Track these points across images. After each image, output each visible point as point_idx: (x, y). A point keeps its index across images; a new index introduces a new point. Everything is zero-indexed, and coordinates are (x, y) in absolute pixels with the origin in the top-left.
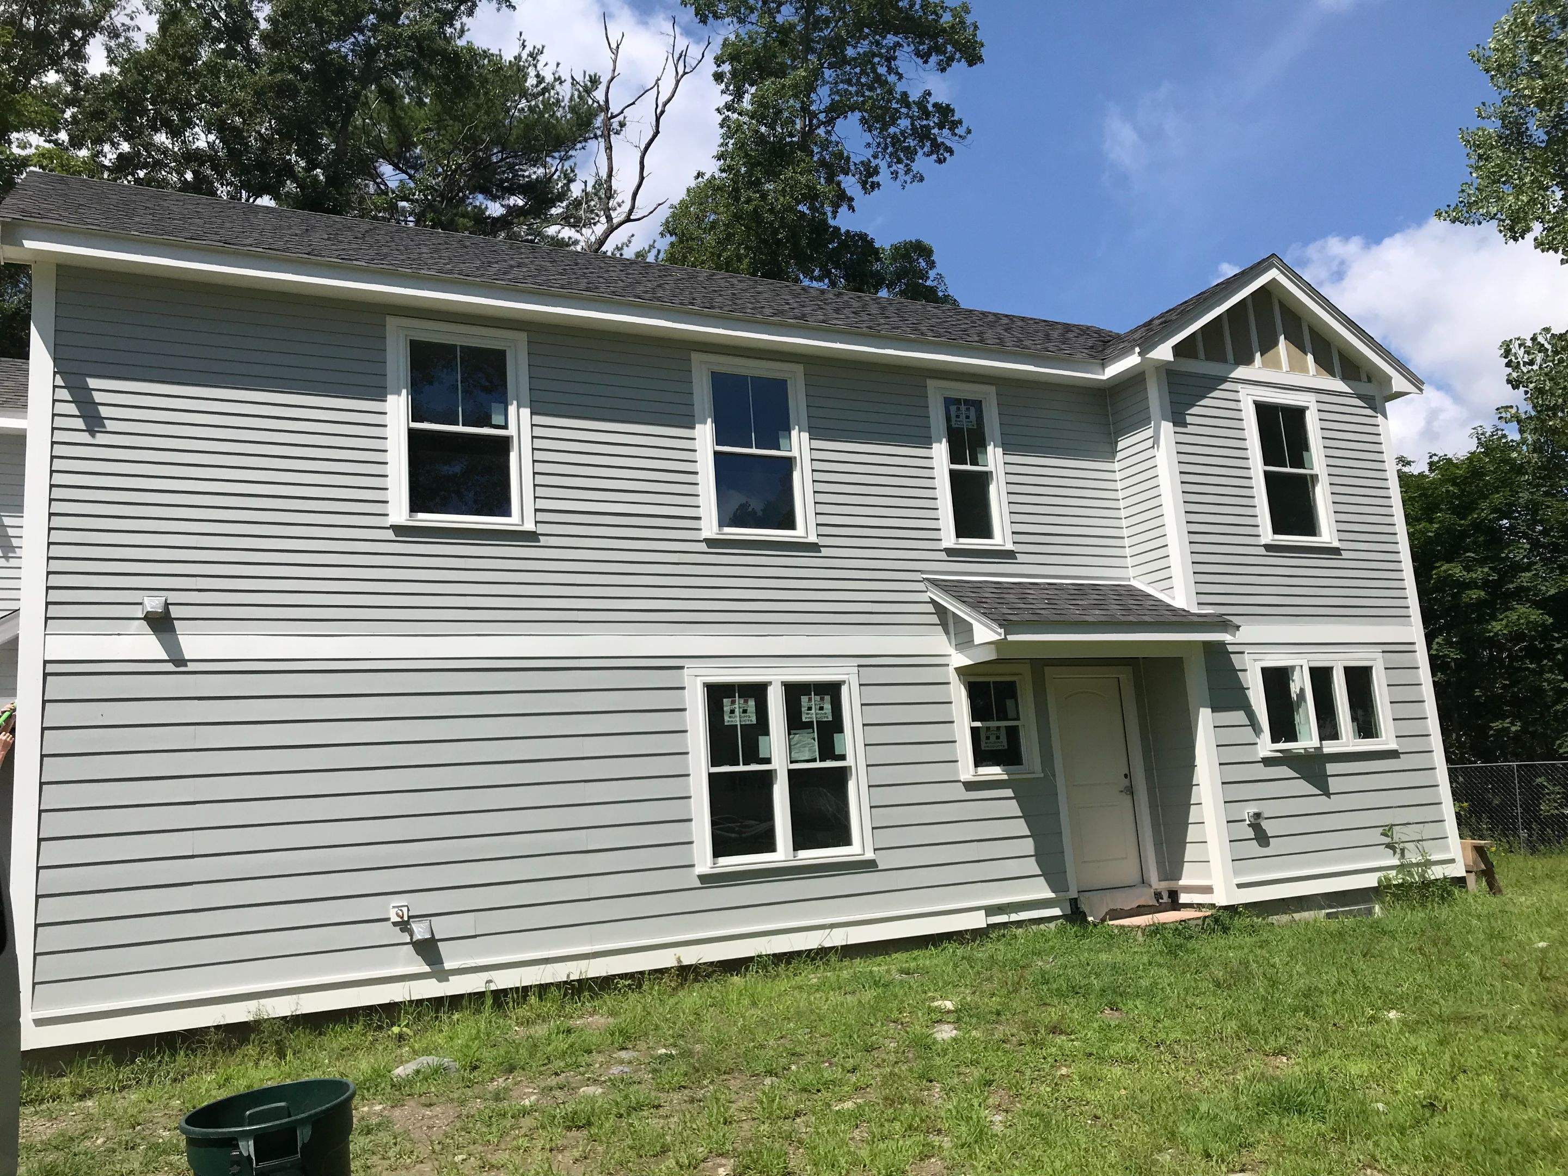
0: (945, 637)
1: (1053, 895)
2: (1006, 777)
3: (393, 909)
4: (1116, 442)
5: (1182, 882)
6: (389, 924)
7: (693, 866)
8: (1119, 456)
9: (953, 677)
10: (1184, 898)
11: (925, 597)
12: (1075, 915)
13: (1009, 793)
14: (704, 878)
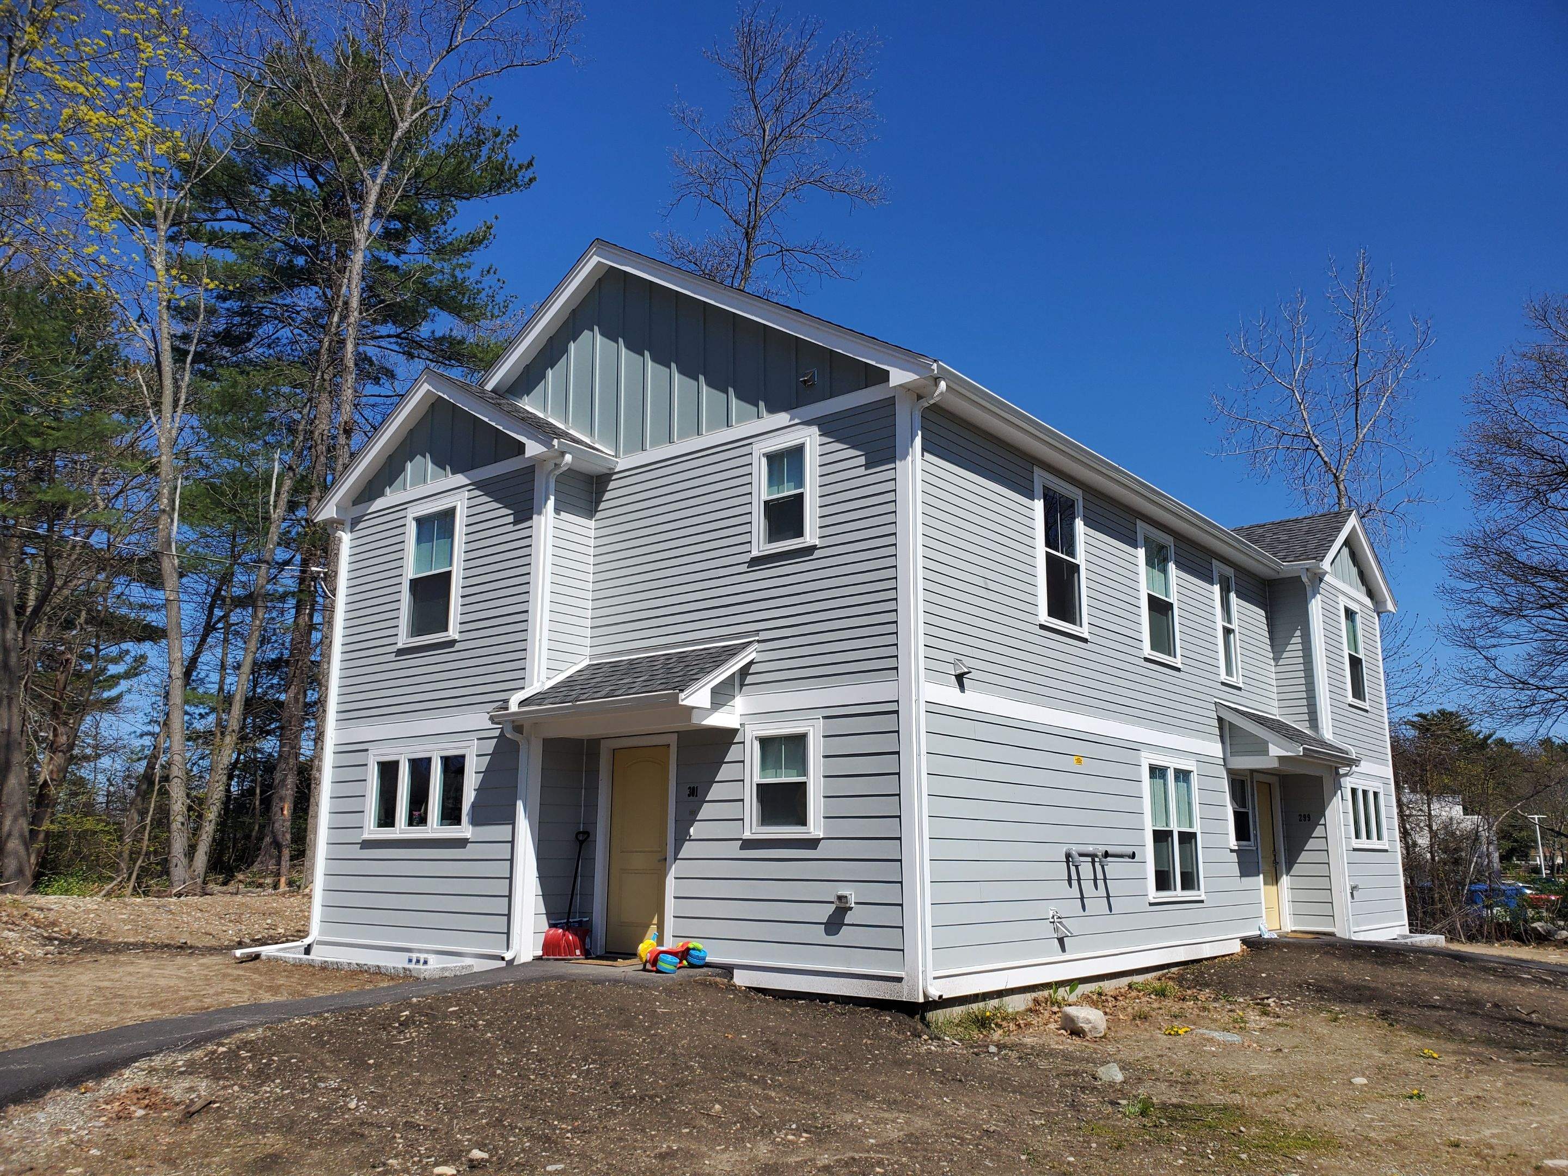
0: (1222, 745)
2: (1244, 848)
3: (1049, 911)
6: (1048, 922)
7: (1147, 895)
11: (1215, 715)
14: (1153, 905)
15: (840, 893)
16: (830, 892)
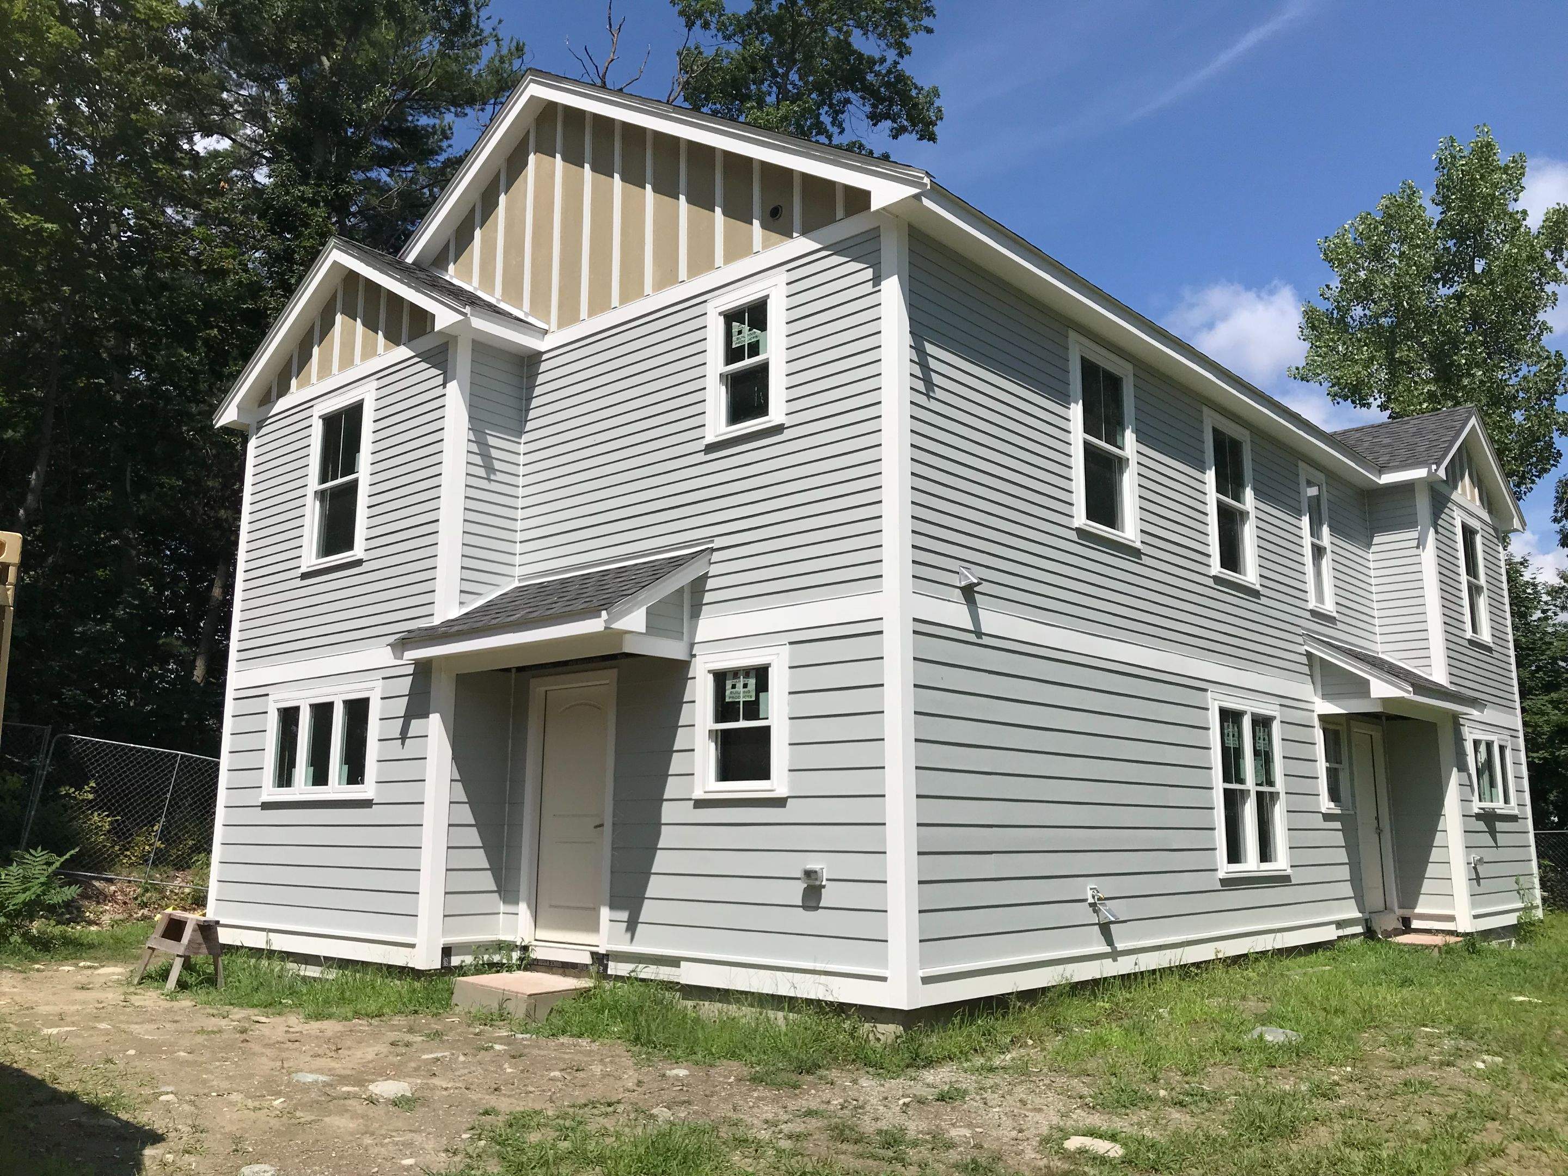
0: (1312, 686)
1: (1360, 915)
2: (1339, 812)
3: (1088, 890)
4: (1372, 537)
5: (1417, 911)
6: (1086, 904)
7: (1216, 870)
8: (1373, 549)
9: (1316, 723)
10: (1416, 924)
11: (1302, 649)
12: (1370, 933)
13: (1338, 825)
14: (1224, 882)
15: (810, 866)
16: (796, 865)
